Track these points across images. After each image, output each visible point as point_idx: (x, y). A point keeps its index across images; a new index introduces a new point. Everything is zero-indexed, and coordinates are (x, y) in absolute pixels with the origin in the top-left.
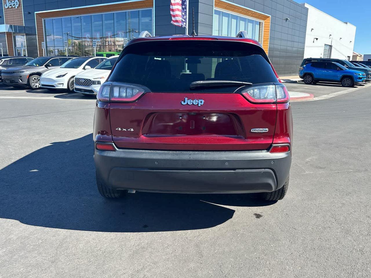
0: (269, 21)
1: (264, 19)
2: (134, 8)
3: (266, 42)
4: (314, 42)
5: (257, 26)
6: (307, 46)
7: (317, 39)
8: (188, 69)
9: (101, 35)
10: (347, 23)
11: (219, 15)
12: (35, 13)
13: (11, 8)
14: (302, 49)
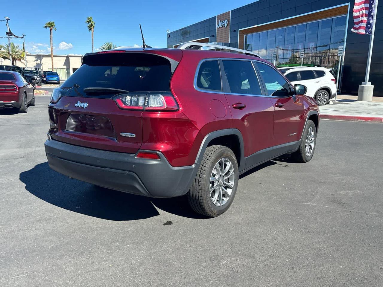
2: (327, 16)
8: (369, 81)
9: (292, 47)
12: (239, 30)
13: (222, 27)
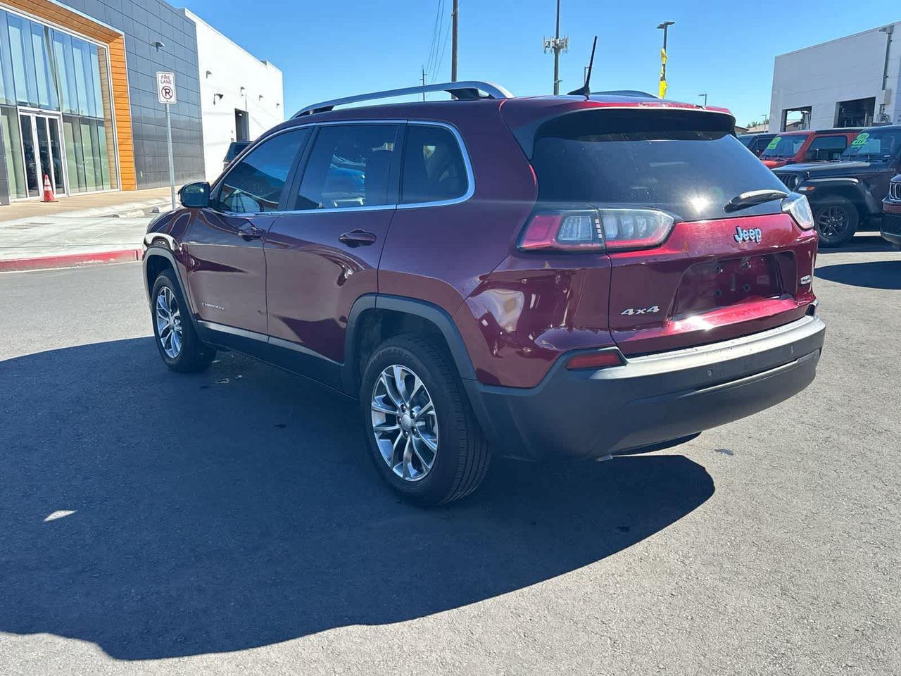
0: (121, 44)
1: (108, 41)
3: (120, 100)
4: (214, 103)
5: (94, 58)
6: (205, 113)
7: (221, 96)
10: (265, 63)
11: (21, 29)
14: (197, 121)
